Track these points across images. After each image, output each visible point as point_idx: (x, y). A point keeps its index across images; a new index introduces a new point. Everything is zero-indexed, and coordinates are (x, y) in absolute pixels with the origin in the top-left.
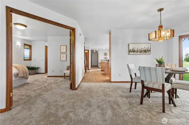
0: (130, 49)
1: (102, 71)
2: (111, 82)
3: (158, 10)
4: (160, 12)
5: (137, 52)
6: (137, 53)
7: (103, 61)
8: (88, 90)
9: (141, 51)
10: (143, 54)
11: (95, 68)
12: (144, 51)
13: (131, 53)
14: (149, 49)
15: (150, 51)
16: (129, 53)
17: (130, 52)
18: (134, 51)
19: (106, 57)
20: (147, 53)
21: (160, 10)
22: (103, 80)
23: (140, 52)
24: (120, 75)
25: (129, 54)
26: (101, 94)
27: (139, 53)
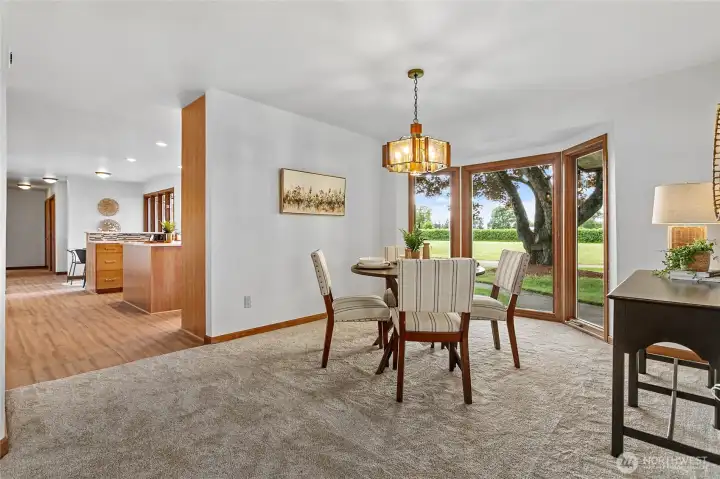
0: (285, 192)
1: (99, 292)
2: (208, 341)
3: (410, 73)
4: (413, 80)
5: (308, 206)
6: (308, 211)
7: (104, 241)
8: (114, 425)
9: (321, 203)
10: (323, 212)
11: (36, 279)
12: (330, 203)
13: (288, 208)
14: (341, 196)
15: (343, 203)
16: (281, 208)
17: (286, 205)
18: (299, 201)
19: (112, 218)
20: (335, 213)
21: (415, 73)
22: (153, 342)
23: (317, 207)
24: (247, 302)
25: (281, 212)
26: (218, 421)
27: (313, 210)
